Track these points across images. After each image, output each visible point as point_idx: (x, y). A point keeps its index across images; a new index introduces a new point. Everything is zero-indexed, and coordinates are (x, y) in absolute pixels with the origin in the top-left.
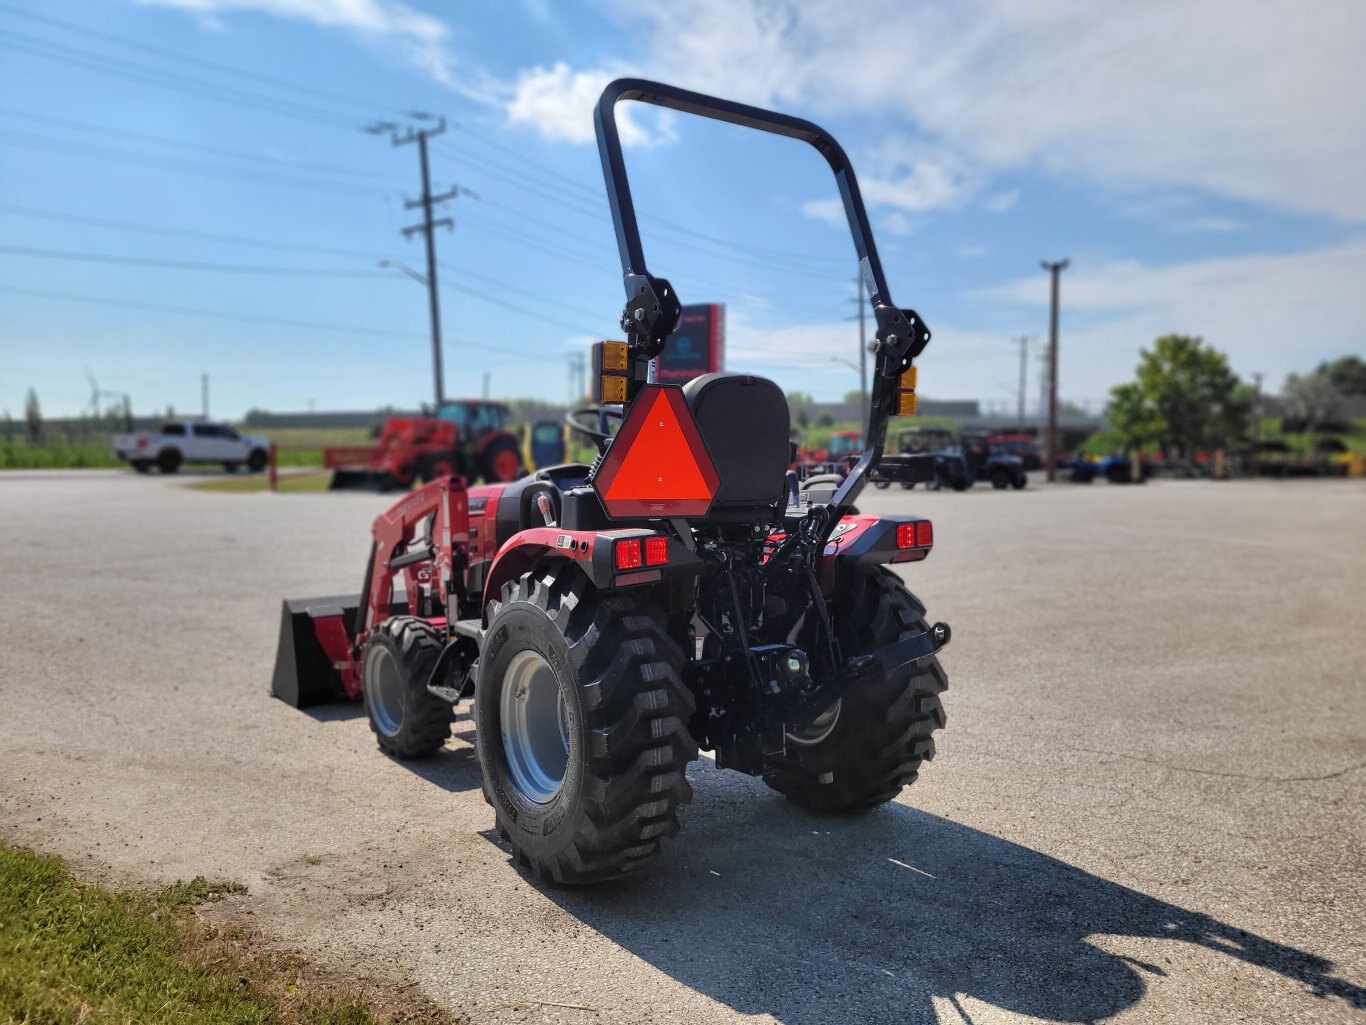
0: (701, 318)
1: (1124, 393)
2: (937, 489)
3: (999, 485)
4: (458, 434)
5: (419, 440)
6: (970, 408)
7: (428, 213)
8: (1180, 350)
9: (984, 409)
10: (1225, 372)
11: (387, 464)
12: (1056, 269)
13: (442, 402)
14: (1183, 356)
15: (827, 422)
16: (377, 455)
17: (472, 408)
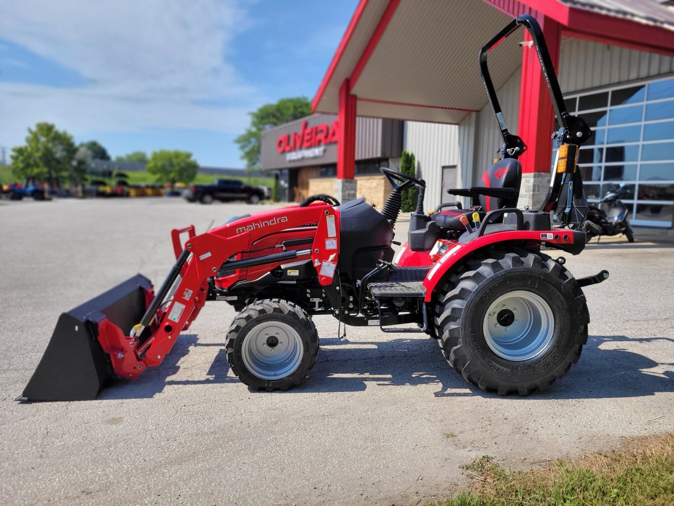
1: (21, 151)
10: (72, 144)
14: (51, 134)
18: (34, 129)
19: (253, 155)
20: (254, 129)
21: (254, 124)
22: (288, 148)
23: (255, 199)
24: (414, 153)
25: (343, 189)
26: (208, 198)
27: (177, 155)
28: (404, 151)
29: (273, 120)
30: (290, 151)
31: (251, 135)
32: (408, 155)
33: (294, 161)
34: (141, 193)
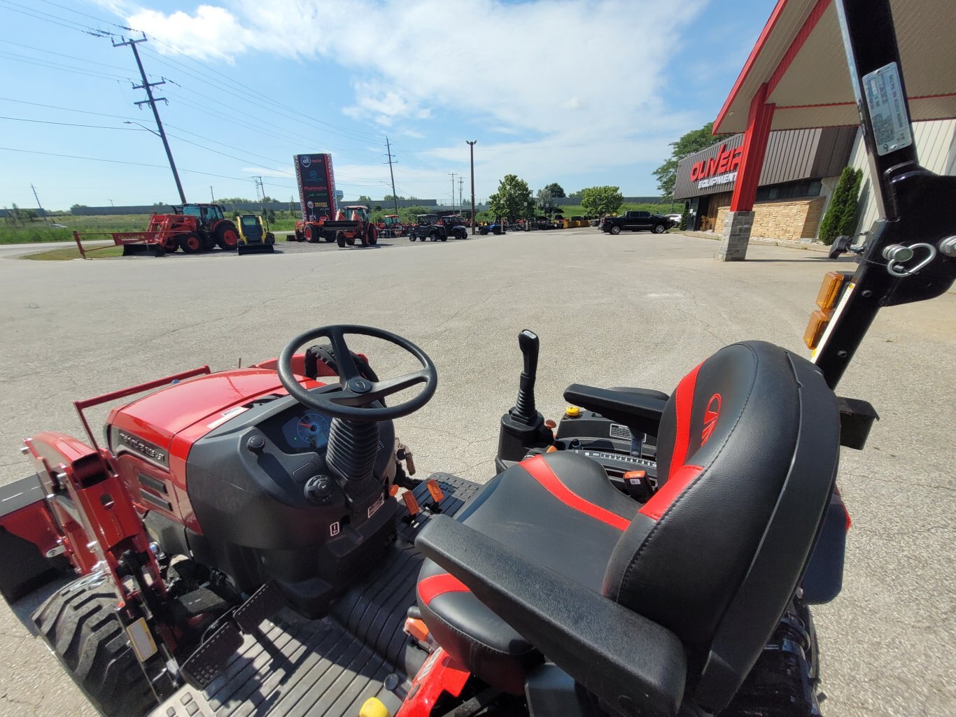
0: (320, 161)
1: (494, 198)
2: (435, 241)
3: (458, 238)
4: (198, 222)
5: (173, 227)
6: (433, 202)
7: (149, 93)
8: (512, 180)
9: (438, 203)
10: (527, 189)
11: (158, 240)
12: (472, 144)
13: (185, 205)
14: (514, 183)
15: (379, 209)
16: (150, 236)
17: (203, 208)
18: (503, 180)
19: (668, 185)
20: (675, 159)
21: (676, 154)
22: (701, 176)
23: (660, 228)
24: (863, 169)
25: (733, 223)
26: (616, 229)
27: (606, 190)
28: (849, 165)
29: (695, 146)
30: (703, 178)
31: (671, 164)
32: (853, 171)
33: (706, 188)
34: (573, 224)
